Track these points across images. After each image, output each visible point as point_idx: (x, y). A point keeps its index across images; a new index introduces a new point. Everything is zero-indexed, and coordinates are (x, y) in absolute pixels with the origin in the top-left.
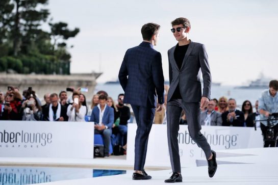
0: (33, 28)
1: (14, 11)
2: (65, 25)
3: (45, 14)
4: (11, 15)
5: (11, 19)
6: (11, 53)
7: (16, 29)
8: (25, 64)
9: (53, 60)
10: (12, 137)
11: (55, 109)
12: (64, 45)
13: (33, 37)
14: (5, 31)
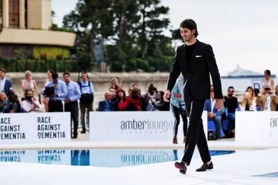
0: (157, 34)
1: (141, 21)
3: (166, 23)
4: (138, 25)
5: (139, 28)
6: (139, 55)
7: (143, 35)
10: (140, 125)
13: (157, 42)
14: (134, 37)
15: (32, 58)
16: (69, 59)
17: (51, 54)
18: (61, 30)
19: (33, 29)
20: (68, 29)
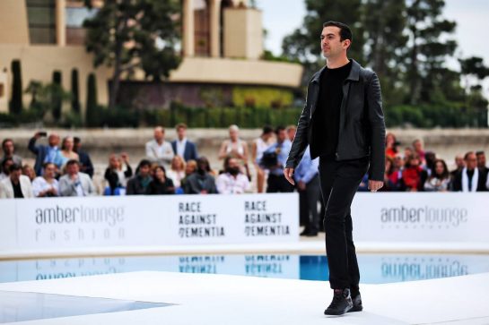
0: (437, 66)
1: (410, 44)
2: (480, 60)
3: (451, 47)
4: (405, 50)
5: (406, 56)
6: (407, 101)
7: (413, 68)
8: (427, 115)
9: (464, 109)
10: (413, 215)
11: (470, 174)
12: (478, 87)
13: (436, 78)
14: (399, 71)
15: (231, 105)
16: (292, 106)
17: (263, 100)
18: (279, 60)
19: (234, 58)
20: (290, 58)
